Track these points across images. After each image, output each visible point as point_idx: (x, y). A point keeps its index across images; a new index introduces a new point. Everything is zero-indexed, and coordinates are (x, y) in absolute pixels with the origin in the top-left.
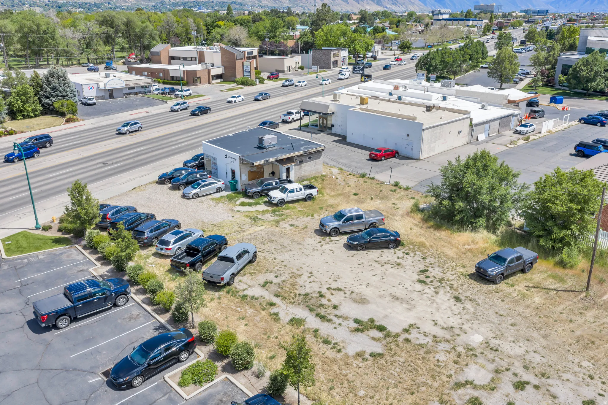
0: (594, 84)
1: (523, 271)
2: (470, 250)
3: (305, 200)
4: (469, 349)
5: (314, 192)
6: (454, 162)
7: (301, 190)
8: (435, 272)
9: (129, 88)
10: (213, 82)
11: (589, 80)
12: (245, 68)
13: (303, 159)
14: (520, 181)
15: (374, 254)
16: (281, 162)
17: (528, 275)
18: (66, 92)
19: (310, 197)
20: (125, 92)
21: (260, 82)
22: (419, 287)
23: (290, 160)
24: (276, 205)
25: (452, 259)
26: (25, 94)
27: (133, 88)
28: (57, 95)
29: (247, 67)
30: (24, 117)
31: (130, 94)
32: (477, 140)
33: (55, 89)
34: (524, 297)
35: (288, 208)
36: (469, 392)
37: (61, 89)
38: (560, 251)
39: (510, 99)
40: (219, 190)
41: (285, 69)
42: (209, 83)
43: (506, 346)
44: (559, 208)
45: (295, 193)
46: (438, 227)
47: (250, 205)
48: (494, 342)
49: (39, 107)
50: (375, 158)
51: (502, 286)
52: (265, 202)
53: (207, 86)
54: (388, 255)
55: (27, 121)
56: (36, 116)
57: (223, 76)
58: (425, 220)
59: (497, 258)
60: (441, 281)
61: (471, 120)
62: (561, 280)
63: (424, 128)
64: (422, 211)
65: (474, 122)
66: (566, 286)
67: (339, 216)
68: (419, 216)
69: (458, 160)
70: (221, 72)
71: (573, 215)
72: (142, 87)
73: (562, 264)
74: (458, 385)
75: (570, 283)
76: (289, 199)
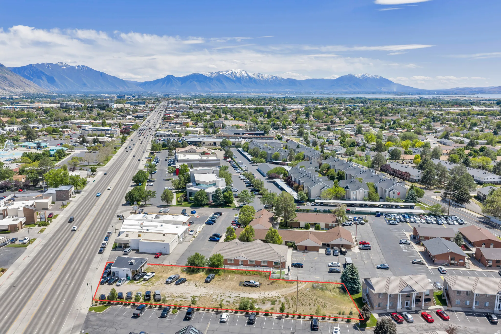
0: (203, 202)
1: (213, 279)
2: (201, 277)
3: (153, 277)
4: (212, 294)
5: (154, 274)
6: (190, 257)
8: (197, 284)
11: (202, 201)
14: (205, 258)
15: (183, 284)
17: (214, 279)
19: (154, 275)
22: (197, 288)
24: (147, 280)
25: (198, 280)
29: (42, 216)
34: (216, 283)
35: (151, 280)
36: (215, 299)
38: (218, 272)
39: (184, 222)
43: (216, 292)
44: (216, 263)
46: (191, 274)
47: (139, 282)
48: (215, 292)
50: (157, 257)
51: (211, 283)
52: (143, 280)
54: (186, 283)
57: (26, 222)
58: (187, 273)
59: (208, 277)
60: (200, 285)
61: (178, 236)
62: (220, 278)
64: (185, 271)
66: (221, 279)
67: (170, 278)
68: (185, 273)
69: (191, 256)
71: (219, 264)
73: (219, 275)
74: (213, 299)
75: (222, 278)
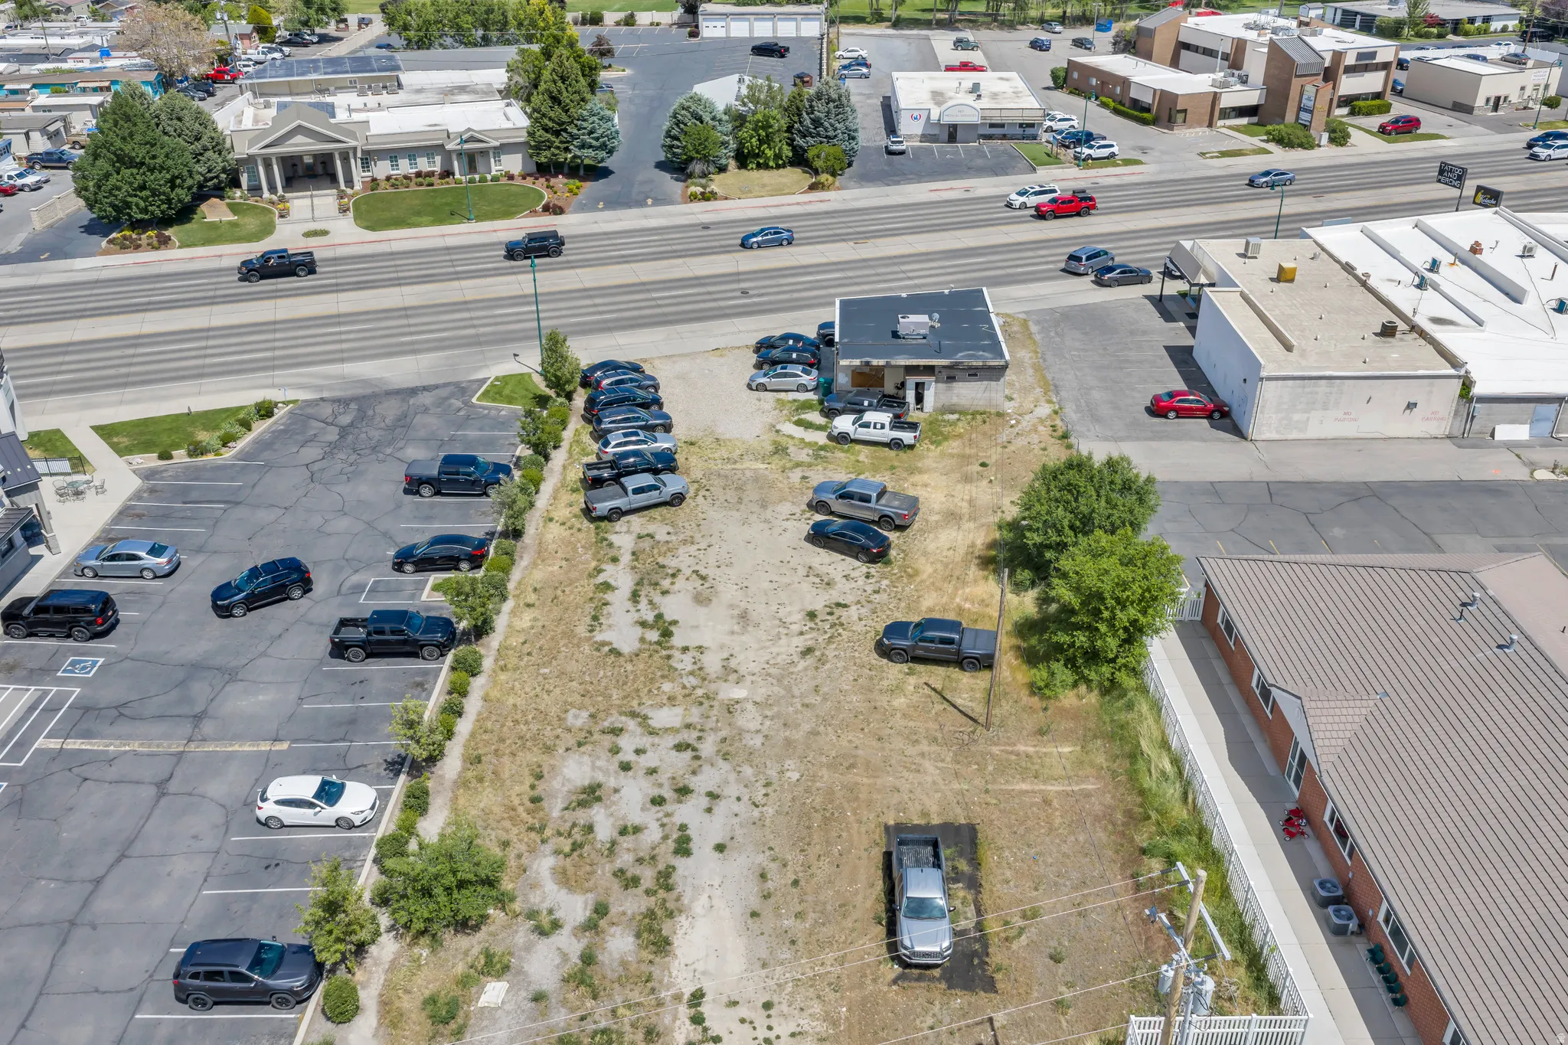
7: (883, 427)
8: (852, 613)
9: (992, 126)
10: (1220, 123)
12: (1304, 101)
13: (958, 374)
15: (826, 558)
16: (911, 370)
18: (835, 130)
19: (896, 445)
20: (981, 131)
21: (1332, 140)
22: (796, 618)
23: (930, 370)
26: (767, 126)
27: (1002, 126)
28: (818, 135)
29: (1309, 99)
30: (759, 166)
31: (989, 137)
32: (1492, 435)
33: (817, 123)
35: (847, 451)
37: (826, 124)
40: (801, 388)
41: (1480, 102)
42: (1210, 125)
45: (871, 429)
47: (809, 426)
49: (787, 152)
53: (1202, 131)
54: (842, 566)
55: (763, 173)
56: (778, 167)
57: (1260, 111)
61: (1467, 384)
63: (1264, 374)
65: (1477, 390)
70: (1254, 102)
72: (1021, 125)
76: (857, 437)
